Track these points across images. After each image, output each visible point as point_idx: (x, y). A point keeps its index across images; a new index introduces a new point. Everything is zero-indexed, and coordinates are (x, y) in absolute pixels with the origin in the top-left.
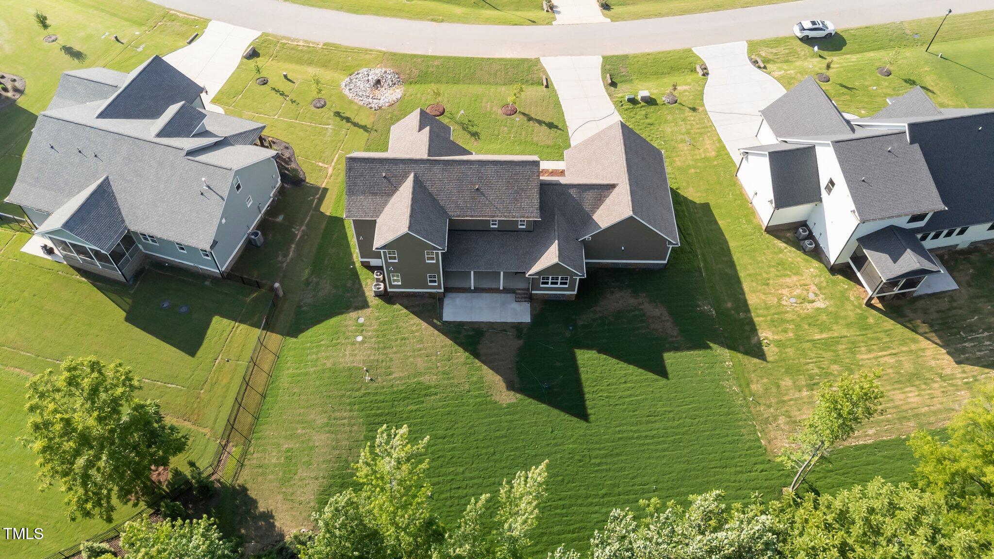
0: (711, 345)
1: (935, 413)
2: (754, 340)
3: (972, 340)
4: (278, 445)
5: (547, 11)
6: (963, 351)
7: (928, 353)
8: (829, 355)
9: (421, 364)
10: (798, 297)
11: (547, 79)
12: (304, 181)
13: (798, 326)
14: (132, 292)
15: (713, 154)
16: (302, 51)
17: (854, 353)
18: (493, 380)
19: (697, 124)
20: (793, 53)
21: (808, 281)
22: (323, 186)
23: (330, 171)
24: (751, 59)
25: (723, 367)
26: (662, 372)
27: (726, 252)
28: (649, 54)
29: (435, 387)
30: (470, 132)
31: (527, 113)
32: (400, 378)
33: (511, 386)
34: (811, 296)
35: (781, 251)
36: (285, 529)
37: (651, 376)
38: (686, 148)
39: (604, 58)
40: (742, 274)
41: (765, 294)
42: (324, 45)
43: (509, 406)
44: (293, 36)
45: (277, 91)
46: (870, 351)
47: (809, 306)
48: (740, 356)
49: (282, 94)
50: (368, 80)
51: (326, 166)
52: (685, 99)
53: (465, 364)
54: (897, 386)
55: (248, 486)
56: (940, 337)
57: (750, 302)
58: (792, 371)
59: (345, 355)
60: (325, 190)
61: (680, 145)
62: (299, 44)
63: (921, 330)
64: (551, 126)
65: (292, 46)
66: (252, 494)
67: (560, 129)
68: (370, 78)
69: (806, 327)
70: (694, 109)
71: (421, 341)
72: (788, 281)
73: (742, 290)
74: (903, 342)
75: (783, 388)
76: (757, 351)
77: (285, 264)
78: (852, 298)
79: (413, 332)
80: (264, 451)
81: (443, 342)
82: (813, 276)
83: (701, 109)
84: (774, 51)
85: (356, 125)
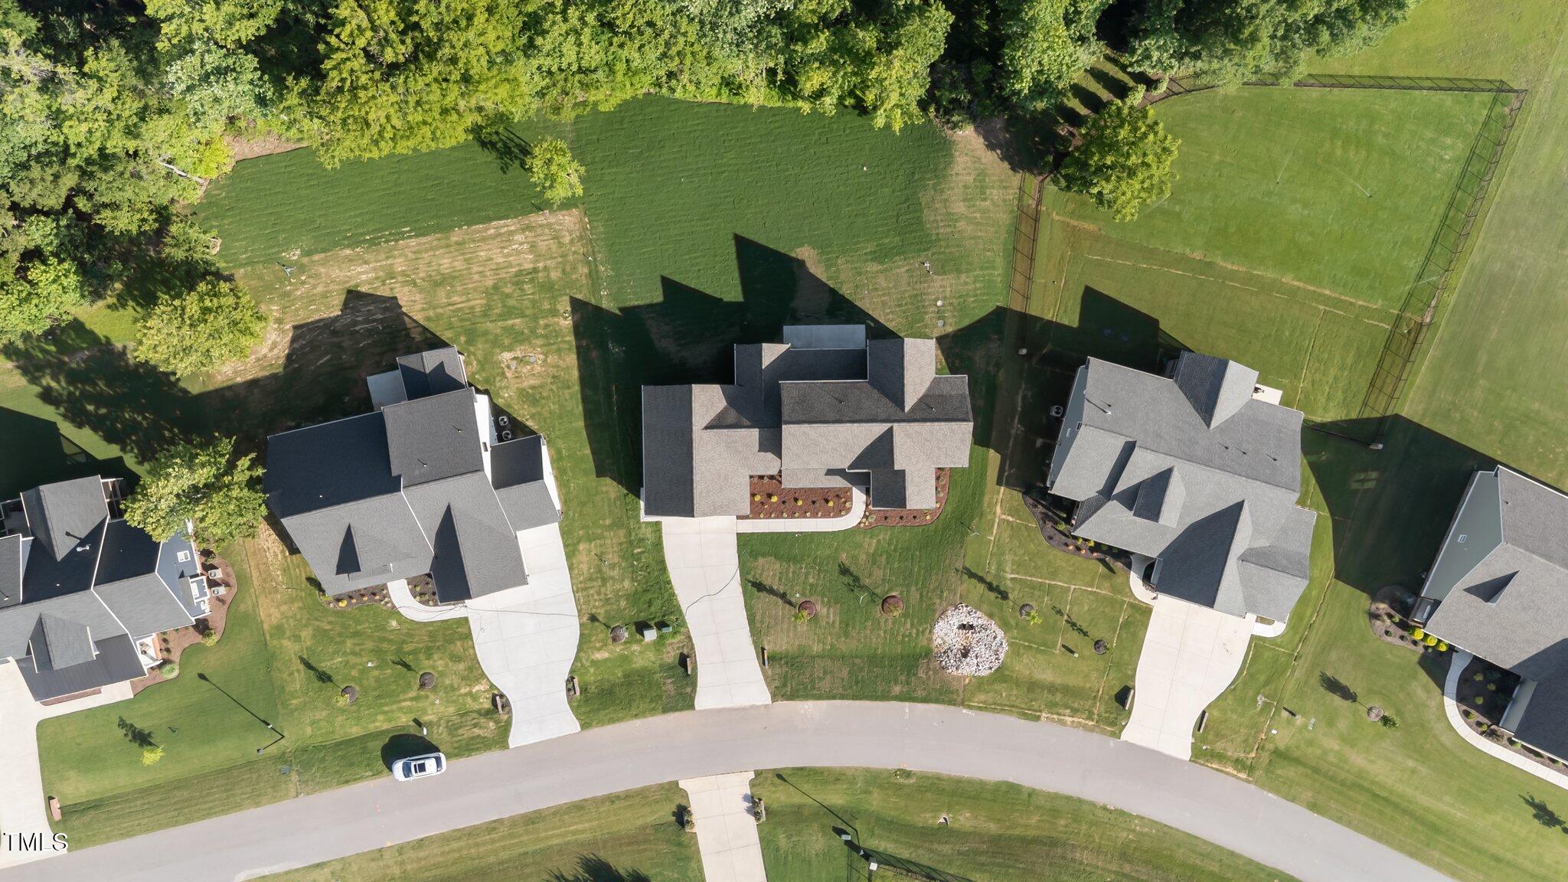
0: (617, 312)
1: (432, 249)
2: (577, 316)
3: (375, 320)
4: (994, 204)
5: (760, 800)
6: (386, 309)
7: (418, 307)
8: (511, 302)
9: (882, 282)
10: (528, 363)
11: (764, 664)
12: (1024, 493)
13: (533, 331)
14: (1161, 350)
15: (581, 547)
16: (1066, 707)
17: (487, 305)
18: (817, 270)
19: (593, 595)
20: (453, 729)
21: (513, 381)
22: (1002, 488)
23: (998, 510)
24: (510, 711)
25: (610, 289)
26: (667, 283)
27: (588, 415)
28: (636, 716)
29: (867, 261)
30: (851, 574)
31: (788, 606)
32: (899, 267)
33: (801, 264)
34: (514, 364)
35: (533, 416)
36: (974, 135)
37: (677, 278)
38: (611, 556)
39: (692, 707)
40: (577, 388)
41: (558, 366)
42: (1038, 718)
43: (802, 245)
44: (1081, 732)
45: (1080, 630)
46: (472, 308)
47: (519, 354)
48: (593, 302)
49: (1074, 625)
50: (977, 657)
51: (1004, 517)
52: (601, 636)
53: (841, 283)
54: (457, 274)
55: (1011, 172)
56: (404, 323)
57: (574, 356)
58: (548, 287)
59: (951, 286)
60: (999, 483)
61: (616, 561)
62: (1071, 719)
63: (419, 329)
64: (759, 587)
65: (1079, 714)
66: (1006, 165)
67: (749, 581)
68: (975, 661)
69: (526, 331)
70: (593, 618)
71: (884, 303)
72: (533, 382)
73: (580, 371)
74: (439, 317)
75: (560, 270)
76: (577, 305)
77: (1023, 386)
78: (475, 363)
79: (892, 312)
80: (1004, 201)
81: (865, 304)
82: (506, 387)
83: (585, 619)
84: (477, 731)
85: (981, 580)
